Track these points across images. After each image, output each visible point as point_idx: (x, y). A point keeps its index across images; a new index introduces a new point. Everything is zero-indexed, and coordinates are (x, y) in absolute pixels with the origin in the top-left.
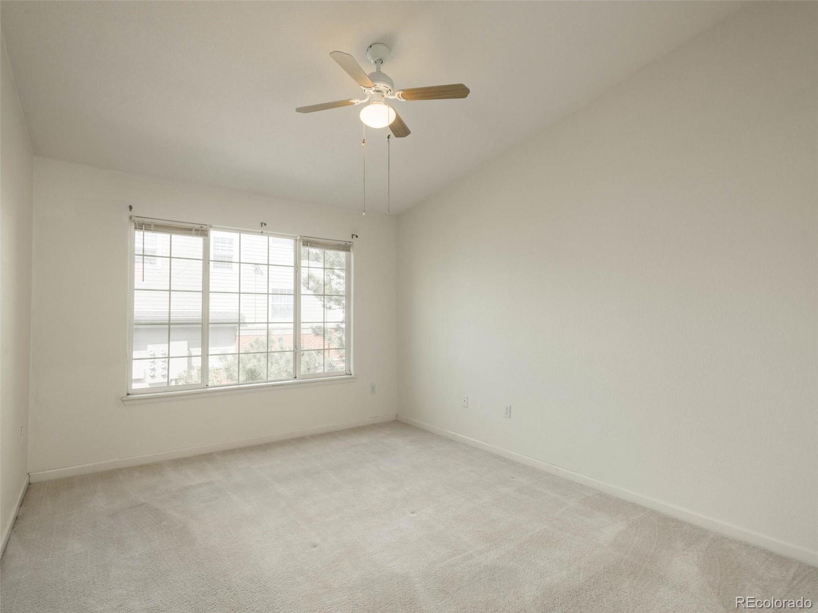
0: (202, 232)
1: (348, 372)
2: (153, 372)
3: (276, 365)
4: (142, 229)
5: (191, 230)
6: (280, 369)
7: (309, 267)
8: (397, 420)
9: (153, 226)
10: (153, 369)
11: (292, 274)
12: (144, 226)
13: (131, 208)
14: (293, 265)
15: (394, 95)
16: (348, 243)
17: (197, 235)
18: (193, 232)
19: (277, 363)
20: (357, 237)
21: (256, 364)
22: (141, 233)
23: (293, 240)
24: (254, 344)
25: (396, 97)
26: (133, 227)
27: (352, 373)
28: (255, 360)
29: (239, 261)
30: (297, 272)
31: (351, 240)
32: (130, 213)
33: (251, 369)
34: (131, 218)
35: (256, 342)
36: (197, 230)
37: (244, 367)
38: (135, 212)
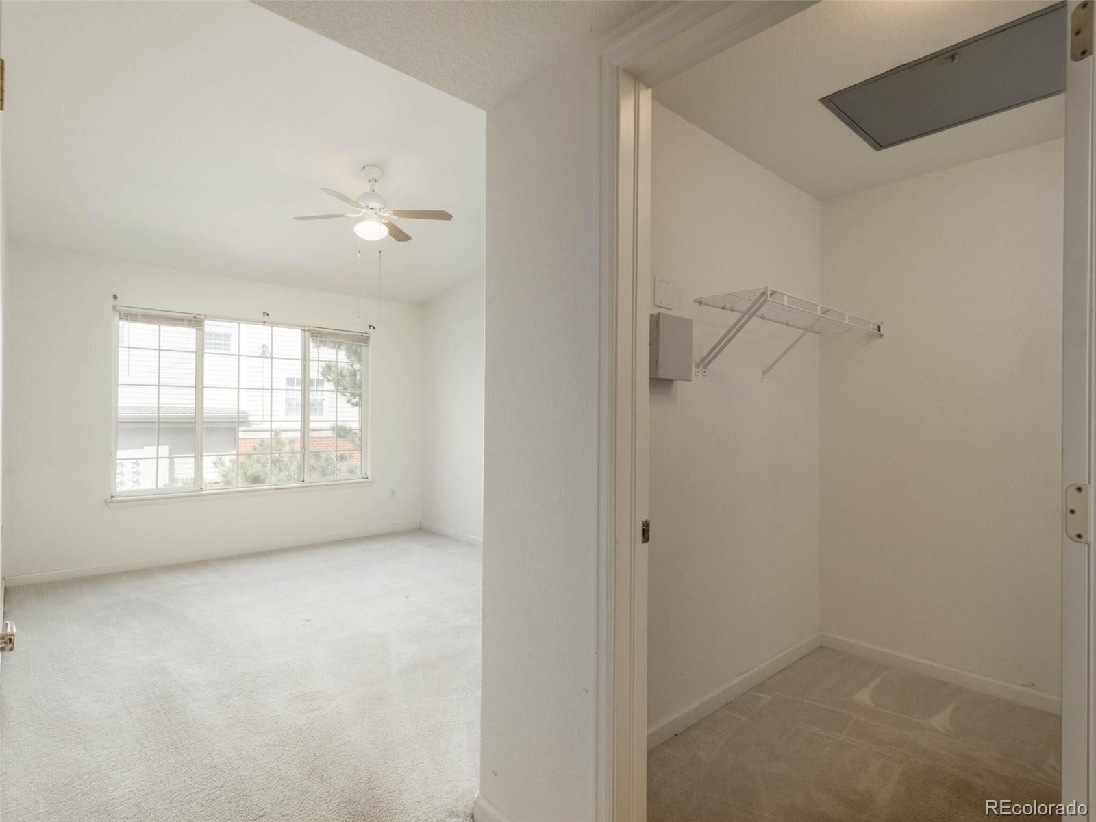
0: (196, 322)
1: (365, 476)
2: (136, 476)
3: (286, 471)
4: (128, 319)
5: (182, 320)
6: (289, 476)
7: (318, 361)
8: (420, 528)
9: (139, 316)
10: (137, 473)
11: (300, 367)
12: (129, 316)
13: (115, 297)
14: (300, 358)
15: (385, 212)
16: (364, 335)
17: (189, 326)
18: (186, 323)
19: (286, 469)
20: (374, 328)
21: (260, 469)
22: (127, 323)
23: (300, 331)
24: (258, 447)
25: (387, 214)
26: (117, 316)
27: (369, 476)
28: (260, 466)
29: (237, 353)
30: (306, 367)
31: (367, 331)
32: (114, 302)
33: (254, 475)
34: (114, 307)
35: (261, 445)
36: (189, 320)
37: (245, 473)
38: (119, 302)
